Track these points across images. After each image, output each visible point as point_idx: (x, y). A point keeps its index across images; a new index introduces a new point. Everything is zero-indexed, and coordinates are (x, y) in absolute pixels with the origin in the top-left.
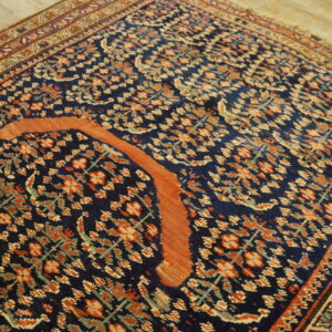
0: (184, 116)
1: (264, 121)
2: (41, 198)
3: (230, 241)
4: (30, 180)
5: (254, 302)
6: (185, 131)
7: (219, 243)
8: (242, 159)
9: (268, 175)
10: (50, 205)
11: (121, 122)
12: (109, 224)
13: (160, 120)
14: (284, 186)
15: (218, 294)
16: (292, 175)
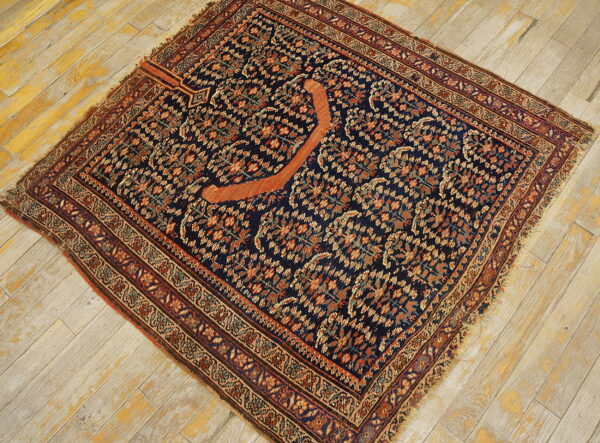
0: (338, 188)
1: (341, 246)
2: (257, 118)
3: (230, 222)
4: (270, 108)
5: (191, 235)
6: (324, 190)
7: (229, 215)
8: (297, 228)
9: (285, 246)
10: (253, 123)
11: (328, 148)
12: (241, 157)
13: (333, 172)
14: (277, 257)
15: (197, 217)
16: (286, 264)
